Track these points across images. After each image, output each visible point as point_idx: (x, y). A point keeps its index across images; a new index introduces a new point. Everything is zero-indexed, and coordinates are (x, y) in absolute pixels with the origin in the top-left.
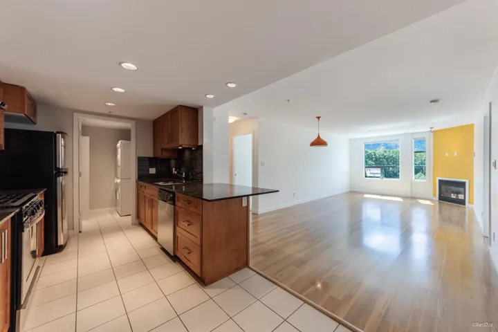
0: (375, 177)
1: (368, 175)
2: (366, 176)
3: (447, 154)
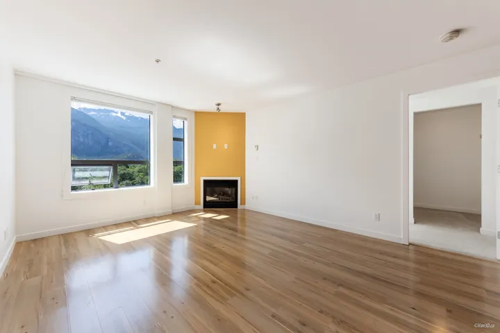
3: (215, 146)
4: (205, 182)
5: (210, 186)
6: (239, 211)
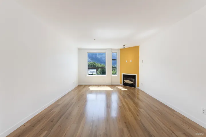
1: (89, 73)
3: (127, 61)
4: (124, 75)
5: (125, 77)
6: (136, 89)
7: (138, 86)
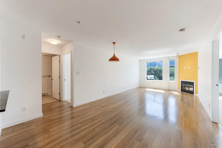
0: (151, 79)
1: (148, 78)
2: (147, 79)
3: (185, 68)
6: (194, 96)
7: (197, 93)
